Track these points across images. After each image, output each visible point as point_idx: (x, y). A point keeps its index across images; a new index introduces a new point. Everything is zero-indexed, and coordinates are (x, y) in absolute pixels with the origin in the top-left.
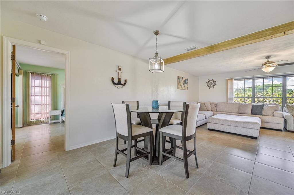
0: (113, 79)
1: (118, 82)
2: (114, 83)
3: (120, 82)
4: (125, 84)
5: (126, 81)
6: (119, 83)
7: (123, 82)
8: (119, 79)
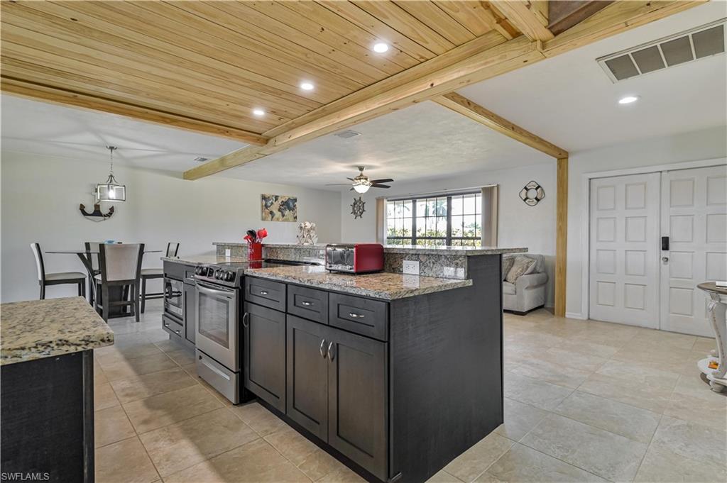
0: (82, 208)
1: (95, 211)
2: (85, 214)
3: (99, 211)
4: (110, 214)
5: (112, 210)
6: (97, 213)
7: (104, 210)
8: (97, 207)
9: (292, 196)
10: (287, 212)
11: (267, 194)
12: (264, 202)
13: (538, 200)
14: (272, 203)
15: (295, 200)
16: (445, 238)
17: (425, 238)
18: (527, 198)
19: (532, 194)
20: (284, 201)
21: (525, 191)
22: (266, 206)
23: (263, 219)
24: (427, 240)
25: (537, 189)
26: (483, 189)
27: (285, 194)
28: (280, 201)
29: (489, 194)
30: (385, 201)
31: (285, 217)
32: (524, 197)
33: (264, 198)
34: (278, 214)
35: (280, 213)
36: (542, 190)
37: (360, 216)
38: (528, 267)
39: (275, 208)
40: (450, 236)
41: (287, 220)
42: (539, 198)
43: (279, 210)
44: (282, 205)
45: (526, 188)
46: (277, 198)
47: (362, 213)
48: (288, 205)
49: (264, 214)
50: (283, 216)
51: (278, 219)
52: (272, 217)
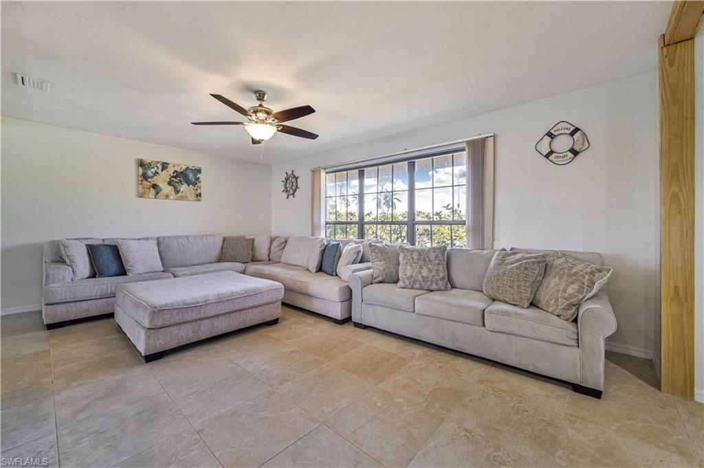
9: (193, 164)
10: (184, 188)
11: (147, 158)
12: (141, 170)
13: (575, 153)
14: (156, 173)
15: (199, 171)
16: (405, 223)
17: (377, 223)
18: (552, 152)
19: (563, 144)
20: (178, 170)
21: (547, 139)
22: (145, 177)
23: (141, 196)
24: (379, 226)
25: (572, 134)
26: (468, 143)
27: (180, 161)
28: (171, 170)
29: (478, 150)
30: (323, 174)
31: (180, 194)
32: (546, 151)
33: (141, 164)
34: (166, 189)
35: (171, 188)
36: (584, 134)
37: (293, 194)
38: (592, 283)
39: (162, 180)
40: (414, 220)
41: (182, 198)
42: (577, 148)
43: (170, 184)
44: (175, 177)
45: (550, 135)
46: (165, 166)
47: (295, 191)
48: (185, 177)
49: (140, 189)
50: (177, 192)
51: (167, 196)
52: (157, 193)
